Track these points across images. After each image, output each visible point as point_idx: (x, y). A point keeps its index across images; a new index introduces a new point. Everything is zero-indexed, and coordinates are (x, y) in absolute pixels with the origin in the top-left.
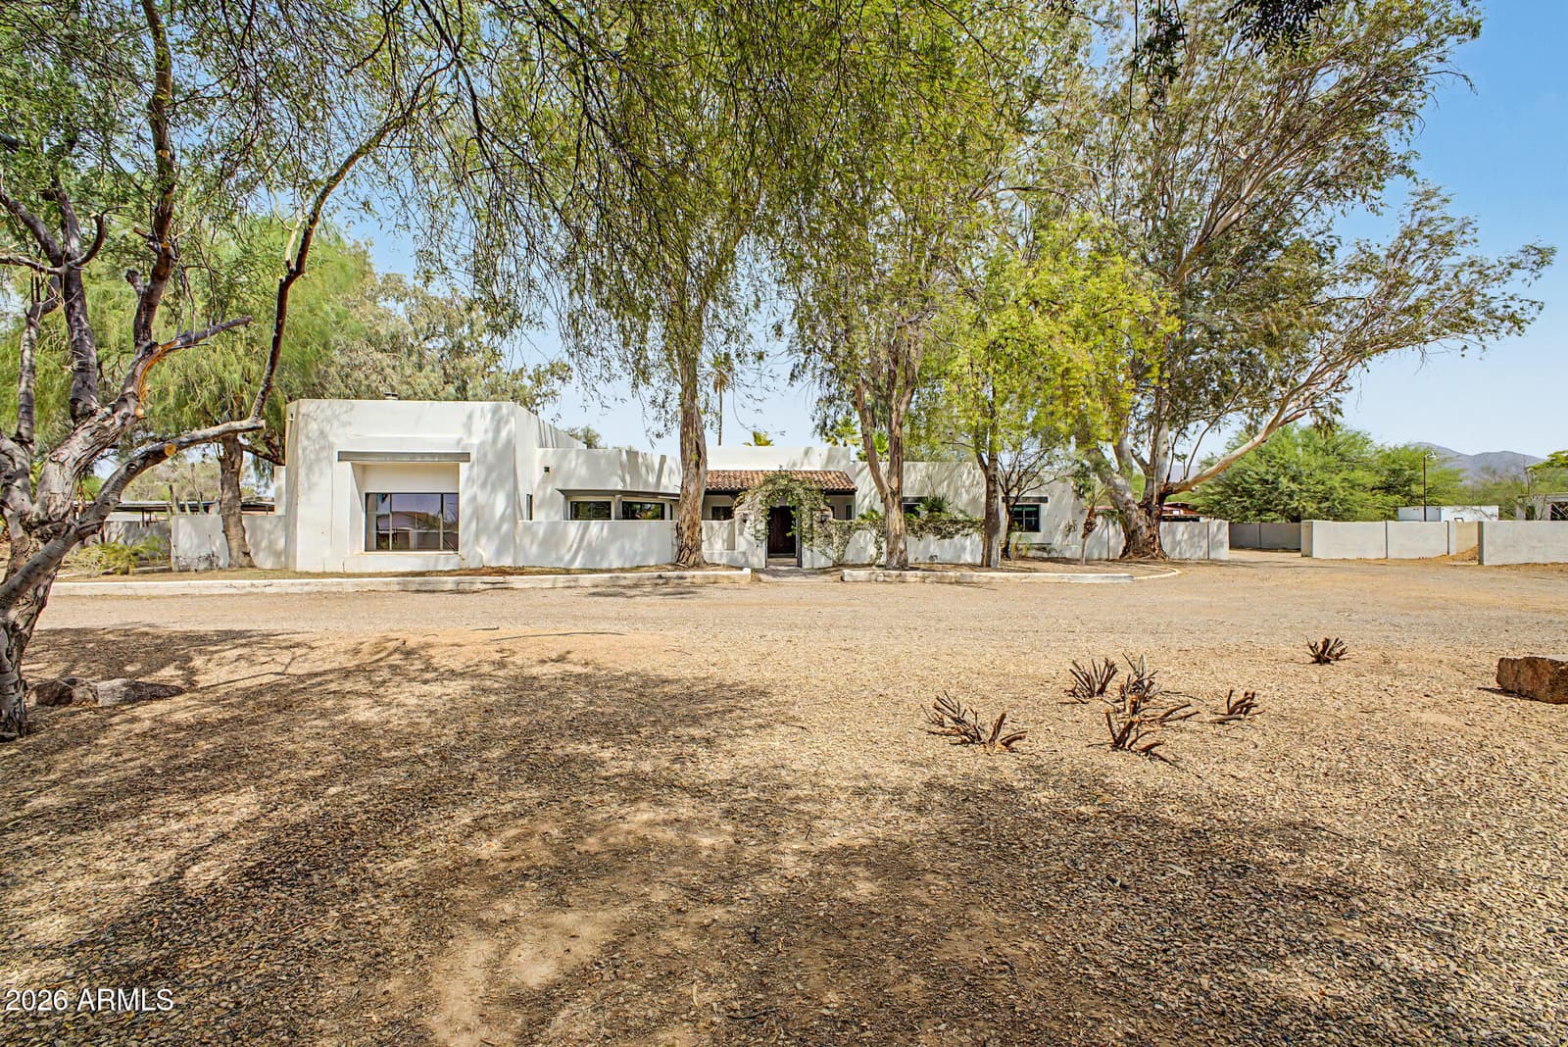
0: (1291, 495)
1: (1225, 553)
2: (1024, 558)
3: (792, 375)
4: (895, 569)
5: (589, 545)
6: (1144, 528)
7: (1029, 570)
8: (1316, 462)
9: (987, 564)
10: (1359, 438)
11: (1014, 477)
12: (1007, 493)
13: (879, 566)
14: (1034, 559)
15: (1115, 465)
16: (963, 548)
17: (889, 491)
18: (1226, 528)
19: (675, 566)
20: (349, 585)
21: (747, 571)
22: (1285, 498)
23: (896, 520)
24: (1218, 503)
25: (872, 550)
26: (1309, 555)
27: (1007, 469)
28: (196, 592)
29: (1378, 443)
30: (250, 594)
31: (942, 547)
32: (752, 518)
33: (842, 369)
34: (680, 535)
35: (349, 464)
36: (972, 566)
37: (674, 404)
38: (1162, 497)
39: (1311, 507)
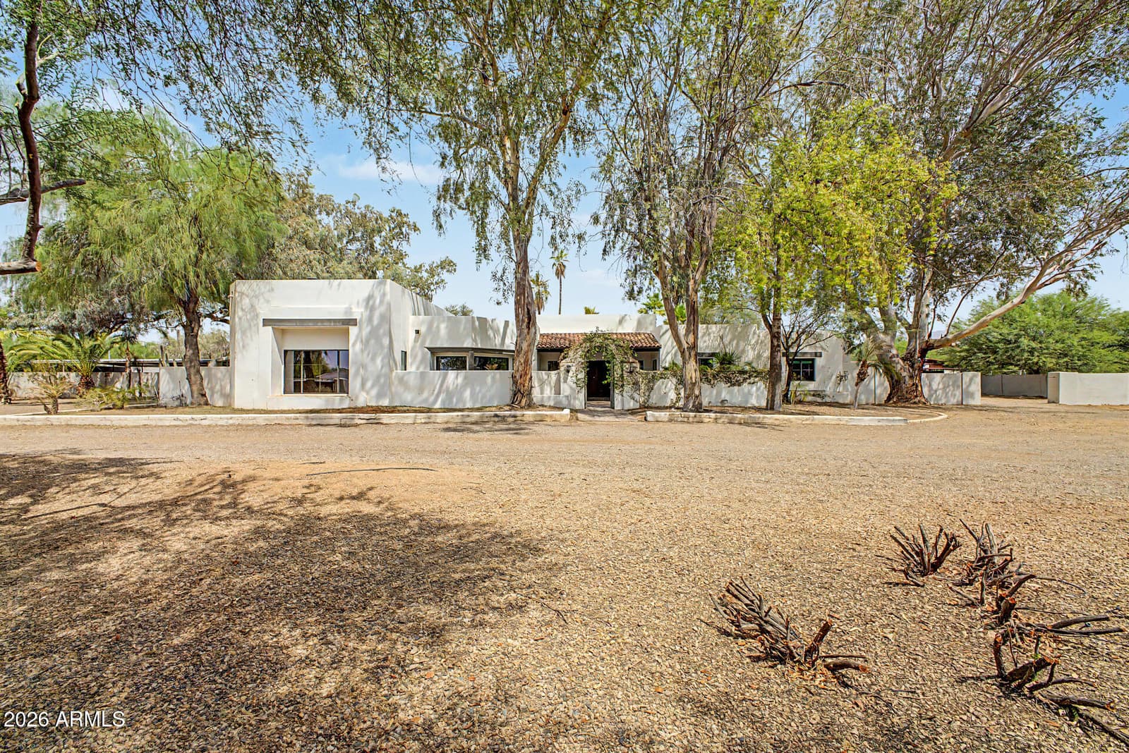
0: (1032, 352)
1: (978, 400)
2: (800, 402)
3: (604, 250)
4: (692, 411)
5: (448, 388)
6: (907, 378)
7: (808, 413)
8: (1055, 324)
9: (770, 407)
10: (1097, 302)
11: (794, 336)
12: (787, 349)
13: (678, 408)
14: (811, 403)
15: (881, 325)
16: (749, 393)
17: (685, 346)
18: (978, 380)
19: (511, 406)
20: (261, 419)
21: (567, 411)
22: (1026, 355)
23: (692, 370)
24: (964, 358)
25: (672, 395)
26: (1056, 401)
27: (787, 329)
28: (153, 423)
29: (1114, 307)
30: (191, 425)
31: (731, 393)
32: (573, 369)
33: (646, 244)
34: (515, 383)
35: (270, 328)
36: (759, 409)
37: (510, 278)
38: (923, 352)
39: (1050, 362)
